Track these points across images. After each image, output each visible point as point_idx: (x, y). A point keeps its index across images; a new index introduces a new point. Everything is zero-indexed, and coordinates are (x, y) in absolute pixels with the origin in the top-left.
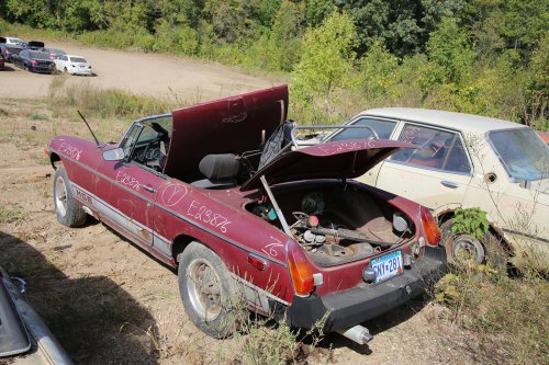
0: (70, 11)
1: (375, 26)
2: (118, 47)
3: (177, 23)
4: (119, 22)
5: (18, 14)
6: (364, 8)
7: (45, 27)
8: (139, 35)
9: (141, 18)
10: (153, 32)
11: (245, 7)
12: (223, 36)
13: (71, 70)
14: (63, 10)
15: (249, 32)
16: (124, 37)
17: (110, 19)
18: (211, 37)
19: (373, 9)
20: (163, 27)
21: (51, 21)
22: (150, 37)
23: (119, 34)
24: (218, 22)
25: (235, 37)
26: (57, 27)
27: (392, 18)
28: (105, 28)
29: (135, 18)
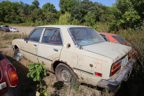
0: (17, 19)
1: (80, 18)
2: (27, 26)
3: (39, 20)
4: (27, 21)
5: (7, 21)
6: (77, 14)
7: (12, 23)
8: (31, 23)
9: (32, 20)
10: (34, 22)
11: (53, 16)
12: (49, 22)
13: (13, 31)
14: (16, 19)
15: (54, 21)
16: (28, 24)
17: (25, 20)
18: (46, 22)
19: (79, 14)
20: (36, 21)
21: (14, 22)
22: (34, 23)
23: (27, 23)
24: (48, 19)
25: (52, 22)
26: (15, 23)
27: (83, 16)
28: (24, 22)
29: (31, 20)
